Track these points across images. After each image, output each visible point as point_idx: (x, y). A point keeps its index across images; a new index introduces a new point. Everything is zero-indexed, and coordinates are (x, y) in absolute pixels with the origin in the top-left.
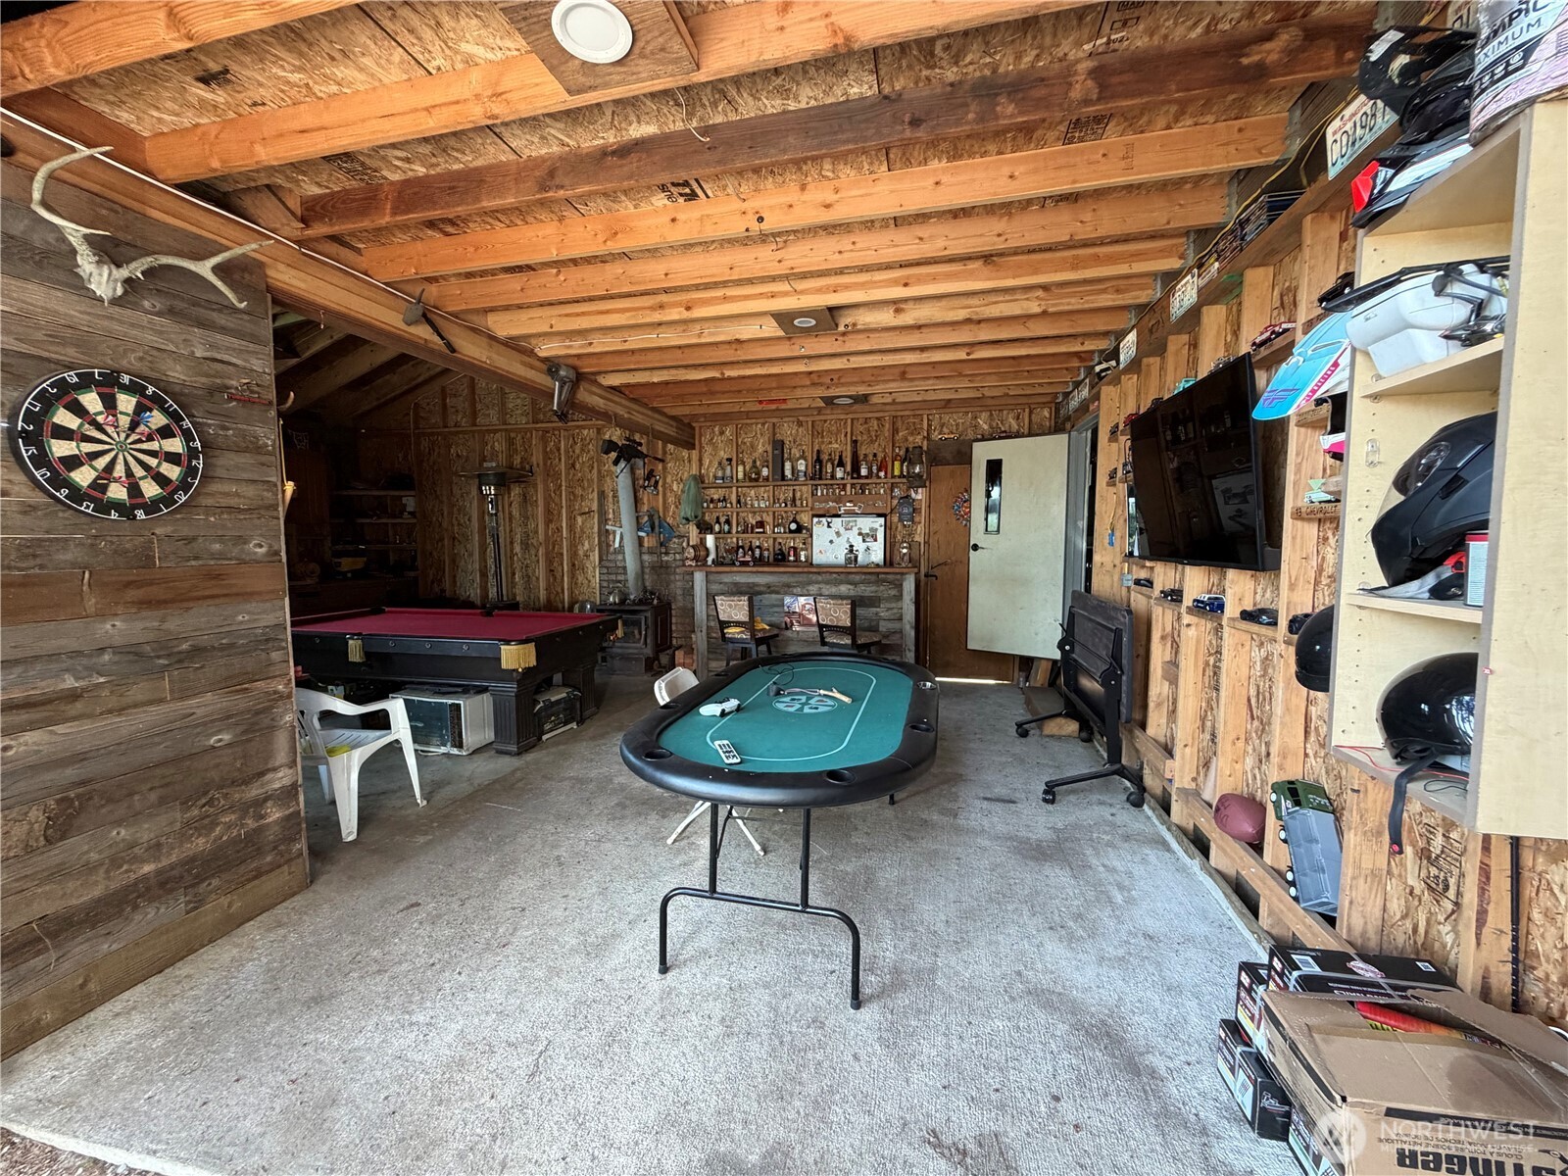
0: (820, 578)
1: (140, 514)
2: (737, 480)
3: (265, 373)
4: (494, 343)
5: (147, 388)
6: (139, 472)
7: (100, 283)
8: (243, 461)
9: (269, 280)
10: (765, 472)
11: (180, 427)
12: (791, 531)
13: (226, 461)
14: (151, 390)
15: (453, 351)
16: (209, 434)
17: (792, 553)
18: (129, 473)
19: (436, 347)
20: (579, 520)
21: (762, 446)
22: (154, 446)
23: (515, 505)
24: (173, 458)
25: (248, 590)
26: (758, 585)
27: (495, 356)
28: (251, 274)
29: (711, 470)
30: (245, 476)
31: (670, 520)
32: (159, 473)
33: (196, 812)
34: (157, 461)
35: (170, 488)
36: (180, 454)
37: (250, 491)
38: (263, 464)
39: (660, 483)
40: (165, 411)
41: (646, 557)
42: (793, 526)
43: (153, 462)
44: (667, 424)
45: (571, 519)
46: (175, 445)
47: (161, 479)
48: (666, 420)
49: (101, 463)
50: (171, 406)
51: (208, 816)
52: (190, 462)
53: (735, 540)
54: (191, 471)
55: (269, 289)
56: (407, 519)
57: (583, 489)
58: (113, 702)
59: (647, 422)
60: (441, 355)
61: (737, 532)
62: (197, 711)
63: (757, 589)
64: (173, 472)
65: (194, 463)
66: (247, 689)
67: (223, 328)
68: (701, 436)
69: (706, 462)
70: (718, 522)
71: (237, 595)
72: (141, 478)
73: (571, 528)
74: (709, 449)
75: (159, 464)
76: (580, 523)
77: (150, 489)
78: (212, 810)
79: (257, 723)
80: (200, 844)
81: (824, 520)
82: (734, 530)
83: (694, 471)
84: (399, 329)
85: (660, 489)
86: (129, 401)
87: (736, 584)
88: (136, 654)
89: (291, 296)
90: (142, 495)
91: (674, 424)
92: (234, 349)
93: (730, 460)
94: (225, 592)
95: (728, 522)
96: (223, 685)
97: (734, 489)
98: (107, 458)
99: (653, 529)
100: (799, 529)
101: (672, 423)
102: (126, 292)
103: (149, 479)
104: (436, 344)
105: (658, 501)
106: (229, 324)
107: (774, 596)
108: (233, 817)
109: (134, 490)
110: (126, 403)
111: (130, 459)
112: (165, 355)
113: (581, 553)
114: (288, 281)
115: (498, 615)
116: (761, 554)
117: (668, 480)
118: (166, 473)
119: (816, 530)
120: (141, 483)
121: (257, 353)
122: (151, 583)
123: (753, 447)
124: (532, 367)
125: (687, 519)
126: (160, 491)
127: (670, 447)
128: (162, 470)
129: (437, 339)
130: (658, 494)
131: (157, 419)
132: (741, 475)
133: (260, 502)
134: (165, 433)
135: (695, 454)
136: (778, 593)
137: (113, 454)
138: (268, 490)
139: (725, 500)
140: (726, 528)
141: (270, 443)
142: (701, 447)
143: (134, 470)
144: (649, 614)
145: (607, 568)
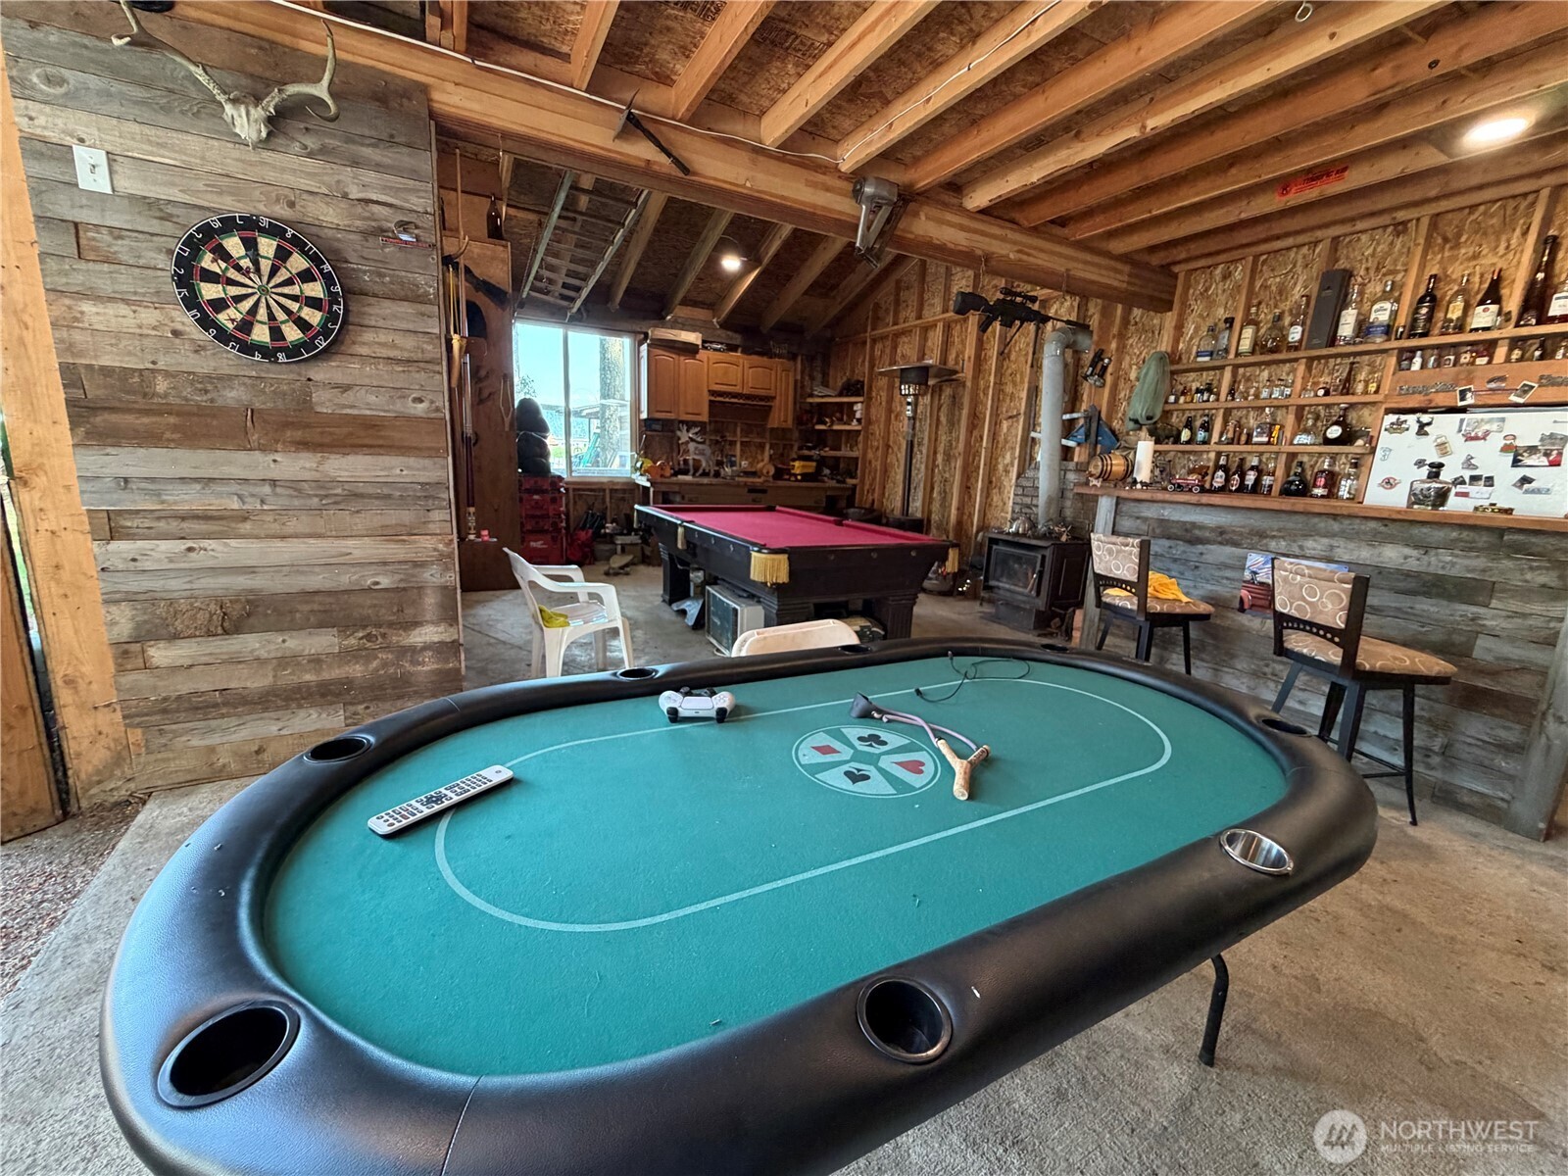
0: (1336, 526)
1: (281, 357)
2: (1238, 354)
3: (427, 213)
4: (761, 158)
5: (286, 231)
6: (281, 316)
7: (242, 126)
8: (403, 310)
9: (435, 105)
10: (1295, 334)
11: (321, 271)
12: (1328, 442)
13: (379, 311)
14: (290, 232)
15: (686, 170)
16: (365, 281)
17: (1321, 481)
18: (271, 317)
19: (664, 170)
20: (1005, 425)
21: (1301, 287)
22: (294, 290)
23: (944, 409)
24: (314, 303)
25: (406, 444)
26: (1202, 527)
27: (760, 176)
28: (410, 99)
29: (1194, 340)
30: (404, 326)
31: (1116, 425)
32: (300, 318)
33: (352, 641)
34: (298, 305)
35: (311, 333)
36: (321, 299)
37: (409, 342)
38: (423, 314)
39: (1110, 370)
40: (305, 253)
41: (1071, 477)
42: (1335, 432)
43: (294, 306)
44: (1107, 268)
45: (996, 423)
46: (315, 290)
47: (302, 324)
48: (1112, 263)
49: (247, 305)
50: (311, 248)
51: (366, 649)
52: (331, 307)
53: (1212, 455)
54: (332, 317)
55: (432, 115)
56: (854, 426)
57: (1014, 384)
58: (276, 528)
59: (1059, 266)
60: (669, 179)
61: (1220, 442)
62: (355, 552)
63: (1197, 532)
64: (314, 317)
65: (335, 307)
66: (404, 541)
67: (378, 165)
68: (1187, 287)
69: (1190, 329)
70: (1189, 424)
71: (391, 447)
72: (283, 322)
73: (994, 436)
74: (1198, 307)
75: (300, 308)
76: (1005, 430)
77: (292, 334)
78: (369, 644)
79: (413, 576)
80: (356, 670)
81: (1411, 420)
82: (1215, 437)
83: (1164, 345)
84: (609, 151)
85: (1109, 378)
86: (270, 245)
87: (1162, 522)
88: (295, 490)
89: (464, 122)
90: (284, 339)
91: (1127, 268)
92: (391, 188)
93: (1230, 321)
94: (381, 442)
95: (1207, 427)
96: (380, 533)
97: (1229, 369)
98: (251, 302)
99: (1087, 436)
100: (1346, 439)
101: (1119, 266)
102: (269, 134)
103: (291, 323)
104: (661, 165)
105: (1101, 399)
106: (385, 159)
107: (1229, 550)
108: (390, 656)
109: (276, 333)
110: (267, 246)
111: (272, 302)
112: (318, 199)
113: (1001, 467)
114: (460, 104)
115: (848, 526)
116: (1258, 481)
117: (1125, 365)
118: (307, 318)
119: (1385, 440)
120: (283, 327)
121: (419, 191)
122: (308, 426)
123: (1283, 291)
124: (828, 189)
125: (1136, 421)
126: (302, 335)
127: (1137, 312)
128: (303, 315)
129: (663, 159)
130: (1104, 385)
131: (298, 263)
132: (1246, 345)
133: (420, 355)
134: (306, 276)
135: (1170, 319)
136: (1236, 544)
137: (255, 298)
138: (428, 343)
139: (1209, 389)
140: (1201, 435)
141: (431, 290)
142: (1184, 304)
143: (276, 315)
144: (1048, 553)
145: (1024, 488)
